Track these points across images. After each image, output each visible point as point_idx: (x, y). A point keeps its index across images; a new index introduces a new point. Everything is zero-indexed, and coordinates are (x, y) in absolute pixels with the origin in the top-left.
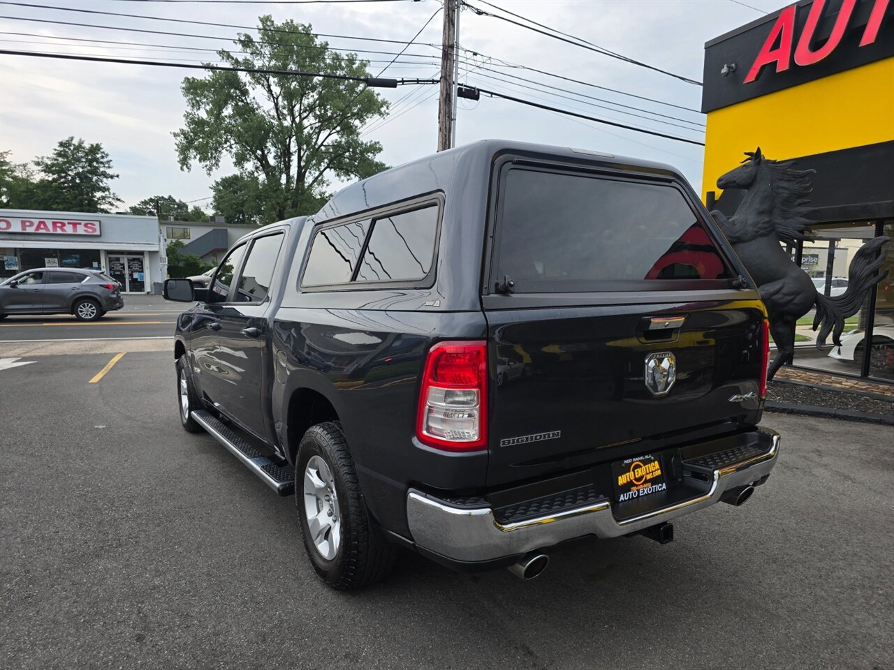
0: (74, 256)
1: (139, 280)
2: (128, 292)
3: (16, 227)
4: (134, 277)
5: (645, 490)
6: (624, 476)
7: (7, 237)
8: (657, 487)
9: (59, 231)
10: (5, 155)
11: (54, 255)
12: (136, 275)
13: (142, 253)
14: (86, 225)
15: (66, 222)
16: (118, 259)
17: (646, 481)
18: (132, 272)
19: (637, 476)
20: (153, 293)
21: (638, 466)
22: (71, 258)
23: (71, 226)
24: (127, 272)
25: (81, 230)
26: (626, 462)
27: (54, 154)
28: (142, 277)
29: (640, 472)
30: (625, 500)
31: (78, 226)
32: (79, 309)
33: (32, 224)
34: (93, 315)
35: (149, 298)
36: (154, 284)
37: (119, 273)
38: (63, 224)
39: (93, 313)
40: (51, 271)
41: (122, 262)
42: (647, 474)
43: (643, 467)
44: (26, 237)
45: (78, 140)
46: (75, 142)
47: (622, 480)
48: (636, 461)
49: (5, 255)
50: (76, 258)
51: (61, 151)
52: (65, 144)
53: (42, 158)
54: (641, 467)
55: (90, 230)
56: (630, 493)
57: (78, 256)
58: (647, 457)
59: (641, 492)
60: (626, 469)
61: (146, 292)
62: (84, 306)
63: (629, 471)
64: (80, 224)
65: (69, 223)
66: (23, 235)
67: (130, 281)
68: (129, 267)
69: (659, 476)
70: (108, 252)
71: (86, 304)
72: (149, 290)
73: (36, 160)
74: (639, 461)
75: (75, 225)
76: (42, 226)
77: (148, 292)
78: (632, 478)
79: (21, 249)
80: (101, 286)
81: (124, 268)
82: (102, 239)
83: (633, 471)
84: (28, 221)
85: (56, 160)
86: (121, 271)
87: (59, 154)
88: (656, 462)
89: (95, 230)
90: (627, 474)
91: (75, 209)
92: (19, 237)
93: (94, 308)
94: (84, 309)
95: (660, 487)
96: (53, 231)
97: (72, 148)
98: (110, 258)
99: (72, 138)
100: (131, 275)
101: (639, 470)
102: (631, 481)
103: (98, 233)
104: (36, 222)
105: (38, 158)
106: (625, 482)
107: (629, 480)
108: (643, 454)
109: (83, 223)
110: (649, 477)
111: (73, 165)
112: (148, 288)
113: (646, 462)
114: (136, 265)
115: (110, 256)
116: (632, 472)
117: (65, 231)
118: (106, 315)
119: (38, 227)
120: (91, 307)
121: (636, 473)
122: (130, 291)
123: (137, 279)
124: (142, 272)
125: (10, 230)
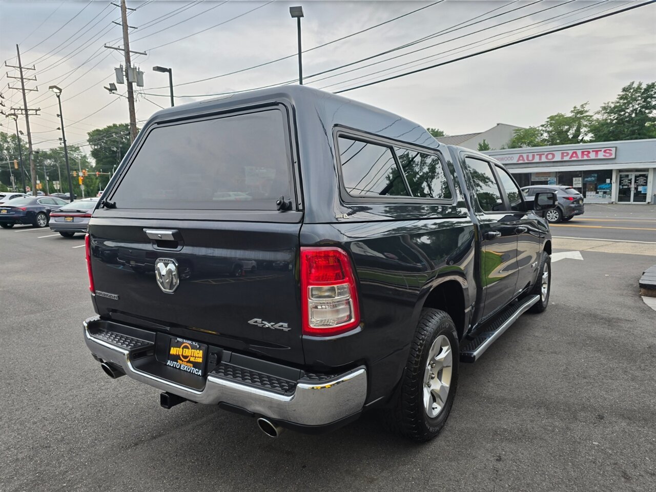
0: (593, 175)
1: (642, 192)
2: (632, 202)
3: (558, 158)
4: (639, 190)
5: (186, 367)
6: (175, 349)
7: (552, 164)
8: (195, 371)
9: (585, 158)
10: (584, 106)
11: (580, 175)
12: (640, 188)
13: (647, 170)
14: (605, 151)
15: (591, 150)
16: (627, 176)
17: (189, 362)
18: (638, 186)
19: (184, 354)
20: (653, 203)
21: (186, 347)
22: (591, 177)
23: (594, 153)
24: (633, 186)
25: (601, 155)
26: (178, 339)
27: (618, 98)
28: (646, 190)
29: (187, 352)
30: (170, 366)
31: (599, 152)
32: (548, 214)
33: (568, 154)
34: (556, 219)
35: (648, 207)
36: (654, 195)
37: (626, 187)
38: (589, 152)
39: (556, 217)
40: (534, 188)
41: (630, 178)
42: (191, 356)
43: (190, 350)
44: (564, 164)
45: (638, 83)
46: (635, 85)
47: (173, 351)
48: (187, 343)
49: (550, 177)
50: (594, 177)
51: (623, 95)
52: (627, 88)
53: (608, 103)
54: (189, 349)
55: (608, 155)
56: (175, 363)
57: (596, 175)
58: (194, 343)
59: (182, 367)
60: (178, 345)
61: (647, 202)
62: (551, 212)
63: (180, 348)
64: (601, 151)
65: (593, 151)
66: (562, 162)
67: (634, 193)
68: (635, 182)
69: (199, 363)
70: (620, 171)
71: (552, 211)
72: (650, 201)
73: (604, 105)
74: (190, 344)
75: (597, 152)
76: (574, 155)
77: (649, 203)
78: (180, 354)
79: (559, 172)
80: (564, 198)
81: (631, 183)
82: (616, 161)
83: (183, 348)
84: (565, 153)
85: (618, 102)
86: (628, 186)
87: (621, 98)
88: (201, 352)
89: (611, 154)
90: (178, 349)
91: (628, 138)
92: (559, 164)
93: (557, 214)
94: (551, 215)
95: (197, 371)
96: (582, 158)
97: (632, 91)
98: (621, 175)
99: (633, 83)
100: (636, 189)
101: (187, 350)
102: (179, 355)
103: (613, 156)
104: (571, 152)
105: (605, 104)
106: (175, 353)
107: (177, 354)
108: (192, 340)
109: (603, 150)
110: (192, 359)
111: (631, 104)
112: (648, 199)
113: (193, 348)
114: (641, 180)
115: (621, 173)
116: (181, 349)
117: (590, 157)
118: (572, 219)
119: (572, 156)
120: (556, 213)
121: (184, 352)
122: (634, 201)
123: (641, 191)
124: (646, 185)
125: (554, 160)
